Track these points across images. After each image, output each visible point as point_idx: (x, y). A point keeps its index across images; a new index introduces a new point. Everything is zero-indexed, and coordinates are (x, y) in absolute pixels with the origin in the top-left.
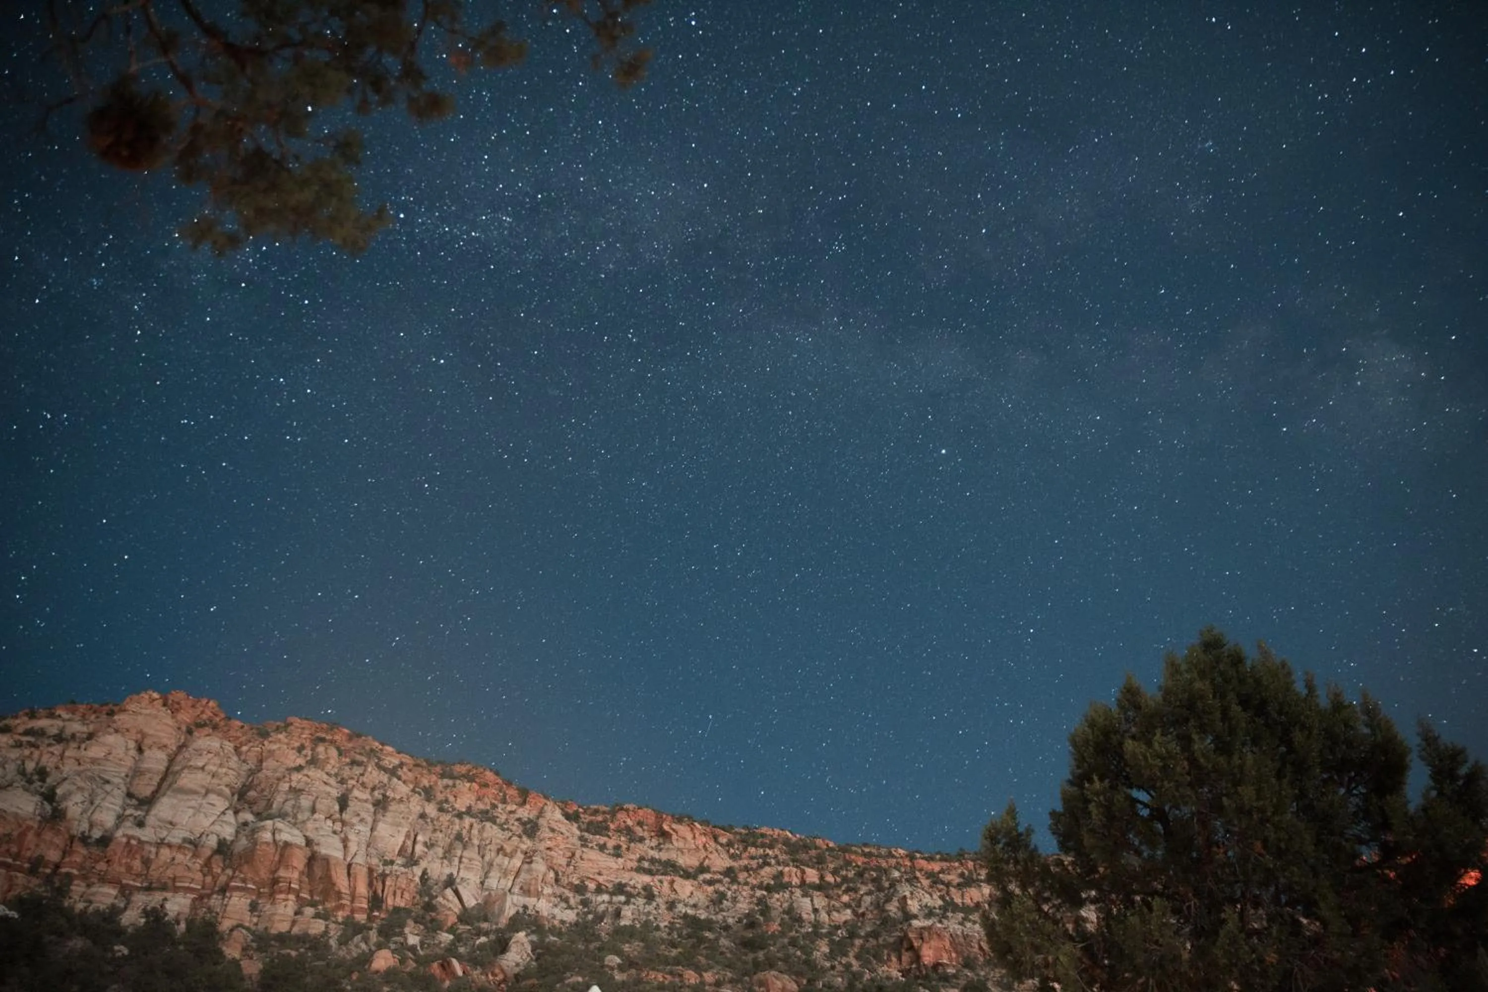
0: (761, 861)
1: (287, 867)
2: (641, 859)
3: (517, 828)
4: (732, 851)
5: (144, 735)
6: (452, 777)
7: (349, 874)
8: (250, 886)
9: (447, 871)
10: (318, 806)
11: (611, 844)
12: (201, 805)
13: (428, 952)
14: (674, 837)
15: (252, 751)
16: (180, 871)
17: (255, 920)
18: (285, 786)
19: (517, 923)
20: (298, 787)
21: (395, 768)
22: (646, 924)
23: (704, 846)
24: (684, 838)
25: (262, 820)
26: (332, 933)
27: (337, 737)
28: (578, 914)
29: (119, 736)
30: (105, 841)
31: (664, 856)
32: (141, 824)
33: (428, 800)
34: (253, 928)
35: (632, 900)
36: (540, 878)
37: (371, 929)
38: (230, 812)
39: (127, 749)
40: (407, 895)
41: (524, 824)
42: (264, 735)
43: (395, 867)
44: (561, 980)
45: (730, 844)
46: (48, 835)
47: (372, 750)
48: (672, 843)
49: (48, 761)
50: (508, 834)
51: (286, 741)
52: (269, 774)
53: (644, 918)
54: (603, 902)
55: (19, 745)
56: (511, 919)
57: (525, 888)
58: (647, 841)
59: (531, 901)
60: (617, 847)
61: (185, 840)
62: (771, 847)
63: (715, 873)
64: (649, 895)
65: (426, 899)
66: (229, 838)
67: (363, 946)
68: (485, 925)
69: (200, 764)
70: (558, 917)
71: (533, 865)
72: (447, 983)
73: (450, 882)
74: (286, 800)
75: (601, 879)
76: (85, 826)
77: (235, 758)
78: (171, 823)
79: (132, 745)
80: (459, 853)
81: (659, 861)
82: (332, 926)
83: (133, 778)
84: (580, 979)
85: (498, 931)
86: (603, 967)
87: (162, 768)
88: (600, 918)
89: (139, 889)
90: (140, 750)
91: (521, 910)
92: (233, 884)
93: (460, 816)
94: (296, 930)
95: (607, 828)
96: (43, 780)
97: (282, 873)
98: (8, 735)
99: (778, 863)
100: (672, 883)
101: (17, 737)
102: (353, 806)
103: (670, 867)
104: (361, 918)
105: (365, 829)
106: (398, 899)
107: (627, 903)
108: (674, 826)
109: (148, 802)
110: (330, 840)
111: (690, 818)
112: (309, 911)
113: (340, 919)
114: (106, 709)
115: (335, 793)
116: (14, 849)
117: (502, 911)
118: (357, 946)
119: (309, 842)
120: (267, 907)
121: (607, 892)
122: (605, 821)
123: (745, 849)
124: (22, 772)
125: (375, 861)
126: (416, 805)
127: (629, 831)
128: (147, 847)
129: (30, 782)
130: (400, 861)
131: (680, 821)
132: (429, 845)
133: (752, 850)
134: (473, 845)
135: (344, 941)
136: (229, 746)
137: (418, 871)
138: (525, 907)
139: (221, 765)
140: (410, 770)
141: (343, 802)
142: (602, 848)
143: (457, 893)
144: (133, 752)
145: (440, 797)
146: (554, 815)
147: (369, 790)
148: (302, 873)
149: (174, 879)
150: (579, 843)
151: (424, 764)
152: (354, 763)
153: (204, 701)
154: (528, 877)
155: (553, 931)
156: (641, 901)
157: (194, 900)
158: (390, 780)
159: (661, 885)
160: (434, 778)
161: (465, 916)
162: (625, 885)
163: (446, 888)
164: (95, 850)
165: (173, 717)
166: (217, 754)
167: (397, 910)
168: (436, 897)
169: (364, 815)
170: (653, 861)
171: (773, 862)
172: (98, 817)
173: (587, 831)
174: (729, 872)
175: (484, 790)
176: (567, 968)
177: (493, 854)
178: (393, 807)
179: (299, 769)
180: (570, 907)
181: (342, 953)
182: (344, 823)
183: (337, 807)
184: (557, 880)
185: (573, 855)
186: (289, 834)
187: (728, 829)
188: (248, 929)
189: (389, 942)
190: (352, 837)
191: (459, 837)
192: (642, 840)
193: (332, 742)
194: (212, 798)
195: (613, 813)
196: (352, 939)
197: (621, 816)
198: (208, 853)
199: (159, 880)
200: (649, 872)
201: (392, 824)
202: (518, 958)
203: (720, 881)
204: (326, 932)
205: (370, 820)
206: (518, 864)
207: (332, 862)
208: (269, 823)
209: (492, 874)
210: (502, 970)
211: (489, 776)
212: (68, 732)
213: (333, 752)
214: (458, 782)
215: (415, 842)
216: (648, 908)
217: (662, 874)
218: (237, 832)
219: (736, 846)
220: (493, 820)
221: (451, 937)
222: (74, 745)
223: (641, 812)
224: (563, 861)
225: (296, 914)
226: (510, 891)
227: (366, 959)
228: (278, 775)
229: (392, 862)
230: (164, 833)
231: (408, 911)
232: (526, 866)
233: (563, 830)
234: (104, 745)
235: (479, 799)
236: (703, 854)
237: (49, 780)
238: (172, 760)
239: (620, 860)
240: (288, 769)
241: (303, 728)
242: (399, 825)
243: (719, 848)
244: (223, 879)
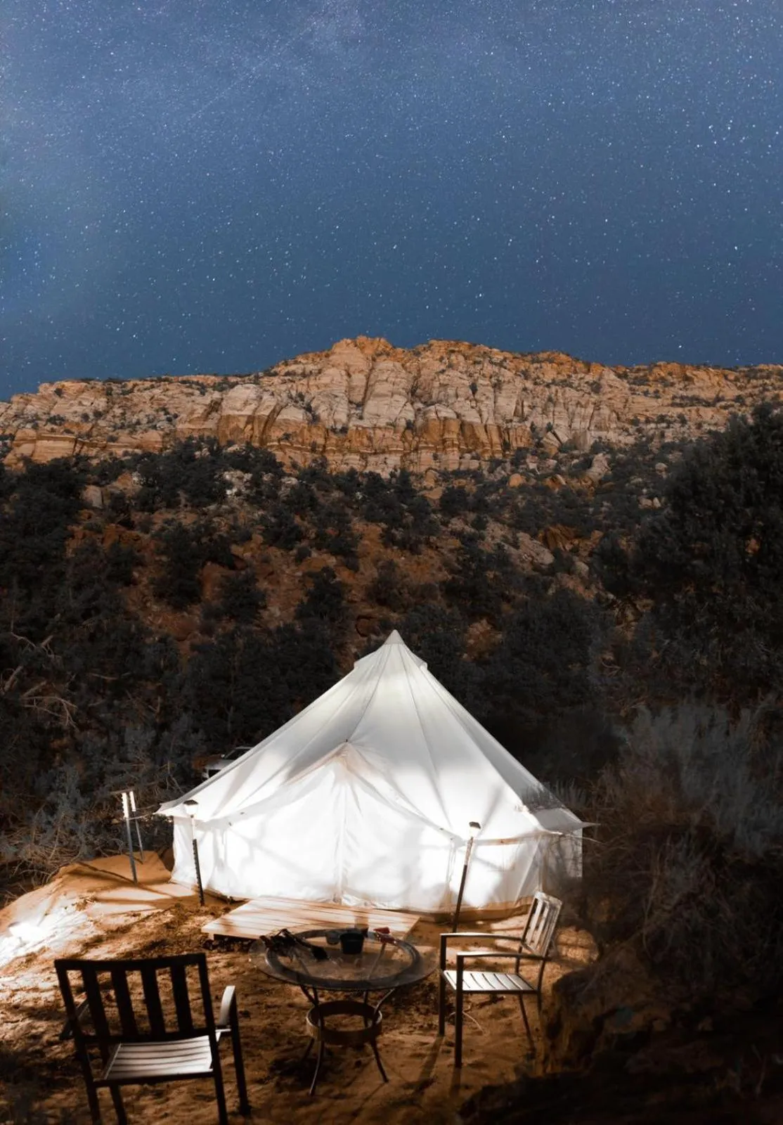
0: (761, 388)
1: (449, 432)
2: (674, 397)
3: (587, 389)
4: (739, 384)
5: (349, 366)
6: (538, 362)
7: (486, 431)
8: (430, 445)
9: (546, 421)
10: (460, 393)
11: (651, 390)
12: (391, 403)
13: (544, 472)
14: (695, 380)
15: (412, 365)
16: (389, 442)
17: (438, 464)
18: (436, 384)
19: (596, 448)
20: (445, 383)
21: (502, 362)
22: (683, 440)
23: (718, 383)
24: (702, 380)
25: (428, 406)
26: (484, 467)
27: (462, 348)
28: (636, 438)
29: (335, 369)
30: (344, 430)
31: (690, 394)
32: (361, 418)
33: (526, 378)
34: (438, 469)
35: (671, 425)
36: (607, 419)
37: (506, 462)
38: (409, 404)
39: (342, 375)
40: (523, 439)
41: (591, 385)
42: (418, 354)
43: (514, 424)
44: (628, 481)
45: (737, 379)
46: (314, 430)
47: (485, 353)
48: (694, 384)
49: (302, 389)
50: (581, 393)
51: (431, 356)
52: (426, 378)
53: (681, 436)
54: (652, 429)
55: (284, 382)
56: (592, 447)
57: (598, 425)
58: (677, 385)
59: (603, 434)
60: (657, 392)
61: (388, 424)
62: (768, 378)
63: (728, 400)
64: (683, 421)
65: (537, 440)
66: (412, 419)
67: (503, 472)
68: (576, 452)
69: (385, 378)
70: (623, 442)
71: (601, 411)
72: (557, 490)
73: (550, 428)
74: (440, 392)
75: (648, 414)
76: (332, 423)
77: (404, 371)
78: (377, 415)
79: (344, 373)
80: (552, 409)
81: (687, 397)
82: (483, 463)
83: (349, 391)
84: (640, 480)
85: (584, 455)
86: (654, 471)
87: (364, 383)
88: (651, 439)
89: (371, 454)
90: (349, 375)
91: (598, 440)
92: (420, 445)
93: (548, 386)
94: (462, 468)
95: (648, 380)
96: (303, 400)
97: (446, 436)
98: (277, 377)
99: (775, 389)
100: (698, 411)
101: (282, 378)
102: (480, 390)
103: (696, 400)
104: (499, 456)
105: (491, 403)
106: (519, 443)
107: (668, 427)
108: (695, 372)
109: (361, 405)
110: (470, 412)
111: (705, 365)
112: (468, 456)
113: (487, 459)
114: (324, 354)
115: (467, 383)
116: (300, 440)
117: (585, 442)
118: (500, 473)
119: (458, 416)
120: (444, 457)
121: (653, 422)
122: (645, 375)
123: (749, 382)
124: (291, 397)
125: (500, 421)
126: (519, 383)
127: (663, 380)
128: (368, 430)
129: (296, 402)
130: (516, 419)
131: (698, 368)
132: (532, 407)
133: (754, 382)
134: (560, 403)
135: (491, 471)
136: (398, 365)
137: (528, 424)
138: (600, 438)
139: (397, 377)
140: (511, 361)
141: (474, 388)
142: (646, 393)
143: (555, 434)
144: (346, 377)
145: (534, 376)
146: (610, 376)
147: (488, 379)
148: (458, 434)
149: (387, 447)
150: (629, 392)
151: (520, 356)
152: (475, 363)
153: (378, 339)
154: (599, 418)
155: (621, 450)
156: (677, 425)
157: (402, 457)
158: (499, 370)
159: (690, 413)
160: (527, 364)
161: (562, 448)
162: (666, 416)
163: (548, 432)
164: (342, 436)
165: (362, 352)
166: (393, 371)
167: (519, 449)
168: (542, 438)
169: (488, 394)
170: (682, 398)
171: (770, 388)
172: (337, 417)
173: (634, 383)
174: (739, 399)
175: (561, 367)
176: (631, 473)
177: (574, 407)
178: (505, 386)
179: (443, 372)
180: (629, 435)
181: (492, 478)
182: (477, 401)
183: (471, 392)
184: (619, 418)
185: (627, 401)
186: (445, 412)
187: (734, 369)
188: (436, 470)
189: (518, 468)
190: (483, 409)
191: (550, 399)
192: (672, 385)
193: (459, 352)
194: (396, 397)
195: (651, 370)
196: (496, 469)
197: (656, 370)
198: (402, 430)
199: (380, 448)
200: (681, 405)
201: (508, 397)
202: (599, 470)
203: (732, 406)
204: (480, 467)
205: (491, 396)
206: (591, 411)
207: (475, 425)
208: (432, 408)
209: (575, 420)
210: (590, 479)
211: (563, 357)
212: (307, 371)
213: (461, 358)
214: (543, 364)
215: (523, 406)
216: (683, 429)
217: (691, 406)
218: (416, 416)
219: (741, 380)
220: (570, 386)
221: (555, 462)
222: (312, 378)
223: (669, 366)
224: (621, 406)
225: (460, 458)
226: (588, 428)
227: (505, 481)
228: (431, 377)
229: (511, 421)
230: (375, 422)
231: (527, 449)
232: (596, 412)
233: (618, 385)
234: (328, 375)
235: (559, 373)
236: (717, 389)
237: (306, 399)
238: (368, 378)
239: (659, 400)
240: (436, 373)
241: (440, 346)
242: (511, 397)
243: (729, 383)
244: (414, 443)
